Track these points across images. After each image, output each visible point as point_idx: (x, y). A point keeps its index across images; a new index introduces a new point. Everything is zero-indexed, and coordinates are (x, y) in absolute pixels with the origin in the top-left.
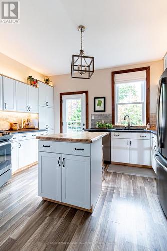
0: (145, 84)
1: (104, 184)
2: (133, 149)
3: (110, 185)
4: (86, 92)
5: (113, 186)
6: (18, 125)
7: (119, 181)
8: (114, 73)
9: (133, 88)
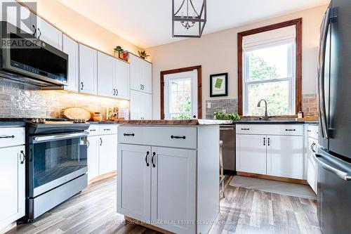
0: (293, 46)
1: (223, 204)
2: (273, 151)
3: (234, 206)
4: (199, 68)
5: (238, 207)
6: (101, 115)
7: (249, 200)
8: (241, 35)
9: (272, 70)
